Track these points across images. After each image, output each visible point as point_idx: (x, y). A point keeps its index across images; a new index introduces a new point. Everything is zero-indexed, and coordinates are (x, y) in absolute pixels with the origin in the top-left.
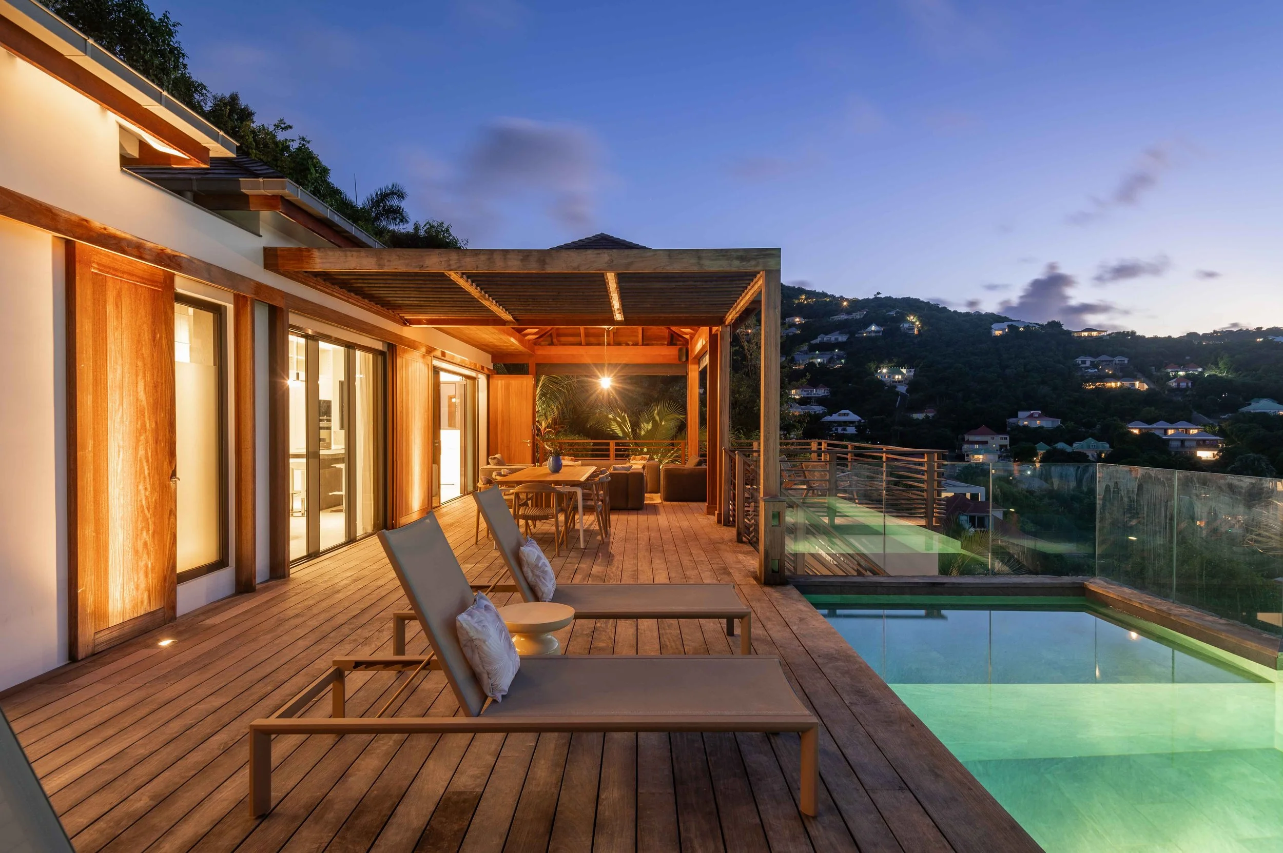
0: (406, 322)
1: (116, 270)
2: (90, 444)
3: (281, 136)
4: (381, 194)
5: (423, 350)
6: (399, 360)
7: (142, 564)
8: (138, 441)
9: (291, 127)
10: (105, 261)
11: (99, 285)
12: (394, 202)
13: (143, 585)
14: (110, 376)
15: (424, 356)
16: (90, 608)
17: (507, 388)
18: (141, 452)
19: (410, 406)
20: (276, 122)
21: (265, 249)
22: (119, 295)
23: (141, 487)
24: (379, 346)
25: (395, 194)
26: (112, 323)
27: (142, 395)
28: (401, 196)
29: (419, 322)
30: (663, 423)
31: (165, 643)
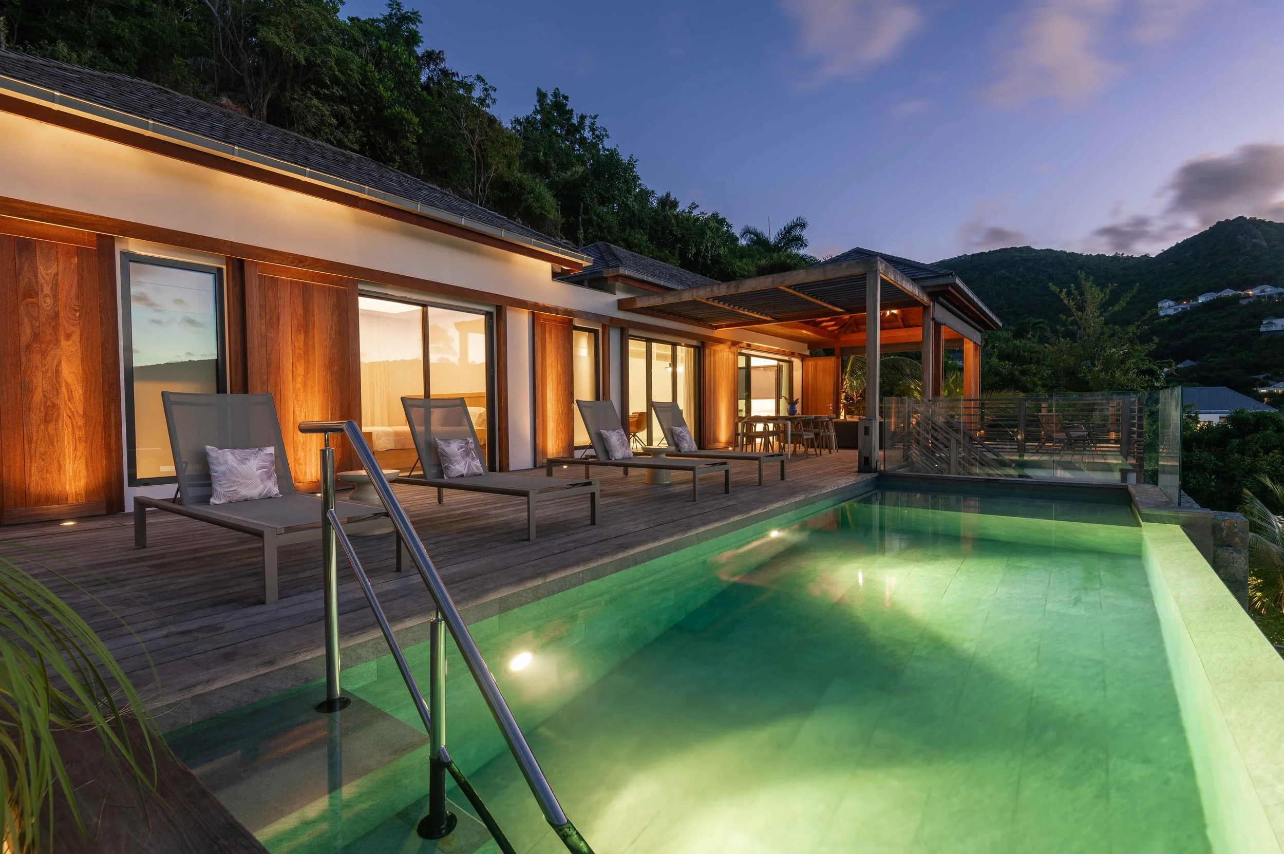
0: (716, 328)
1: (549, 320)
2: (540, 387)
3: (695, 213)
4: (788, 228)
5: (729, 343)
6: (707, 351)
7: (560, 437)
8: (558, 387)
9: (698, 206)
10: (545, 317)
11: (543, 327)
12: (797, 232)
13: (560, 445)
14: (547, 361)
15: (730, 347)
16: (541, 449)
17: (816, 367)
18: (560, 393)
19: (717, 378)
20: (690, 205)
21: (618, 300)
22: (550, 330)
23: (559, 406)
24: (695, 343)
25: (799, 225)
26: (548, 341)
27: (559, 369)
28: (803, 226)
29: (721, 327)
30: (958, 390)
31: (565, 467)
